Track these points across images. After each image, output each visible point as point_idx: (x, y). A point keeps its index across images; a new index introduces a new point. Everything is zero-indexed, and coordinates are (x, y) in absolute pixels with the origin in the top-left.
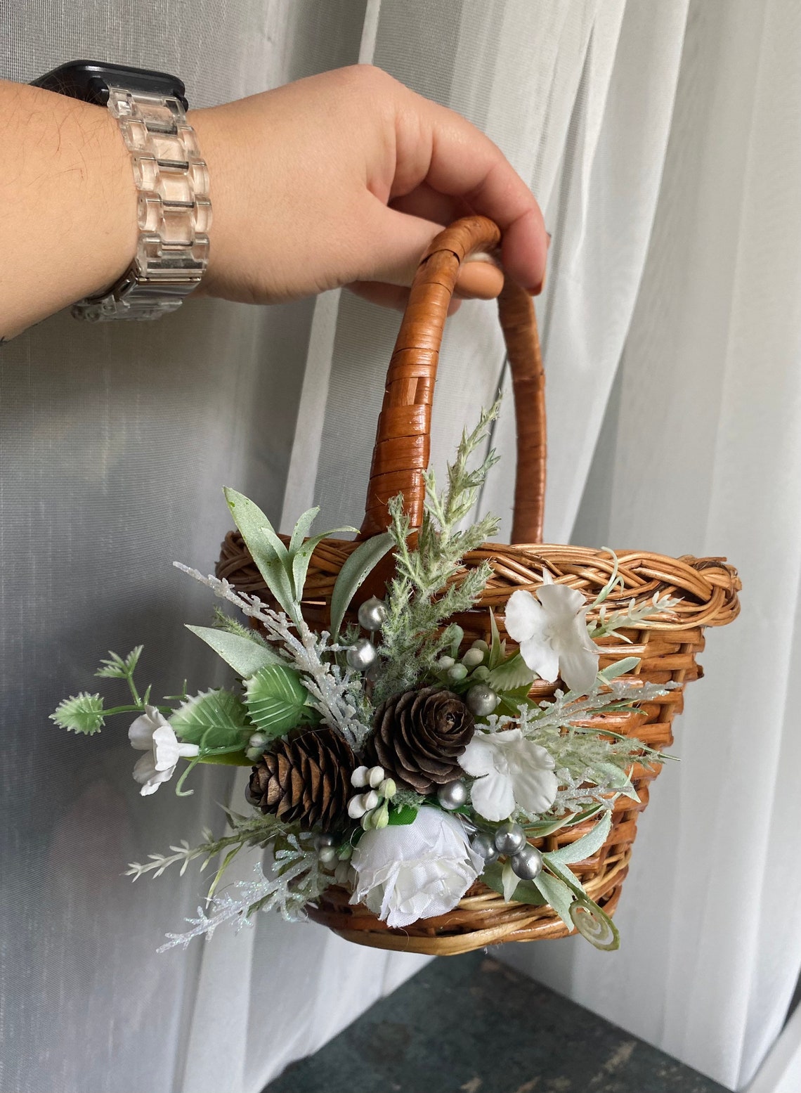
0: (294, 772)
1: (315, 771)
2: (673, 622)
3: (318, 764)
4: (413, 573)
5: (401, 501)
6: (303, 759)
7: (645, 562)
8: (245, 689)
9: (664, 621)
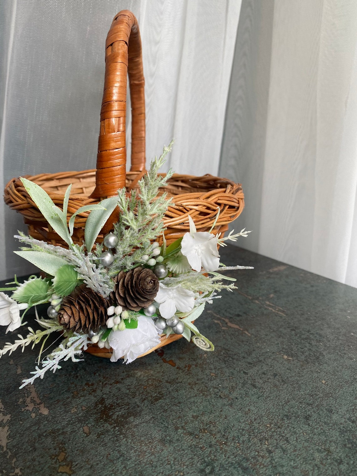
0: (81, 314)
1: (90, 311)
2: (229, 221)
3: (91, 308)
4: (131, 223)
5: (124, 191)
6: (84, 307)
7: (220, 198)
8: (53, 283)
9: (226, 221)
